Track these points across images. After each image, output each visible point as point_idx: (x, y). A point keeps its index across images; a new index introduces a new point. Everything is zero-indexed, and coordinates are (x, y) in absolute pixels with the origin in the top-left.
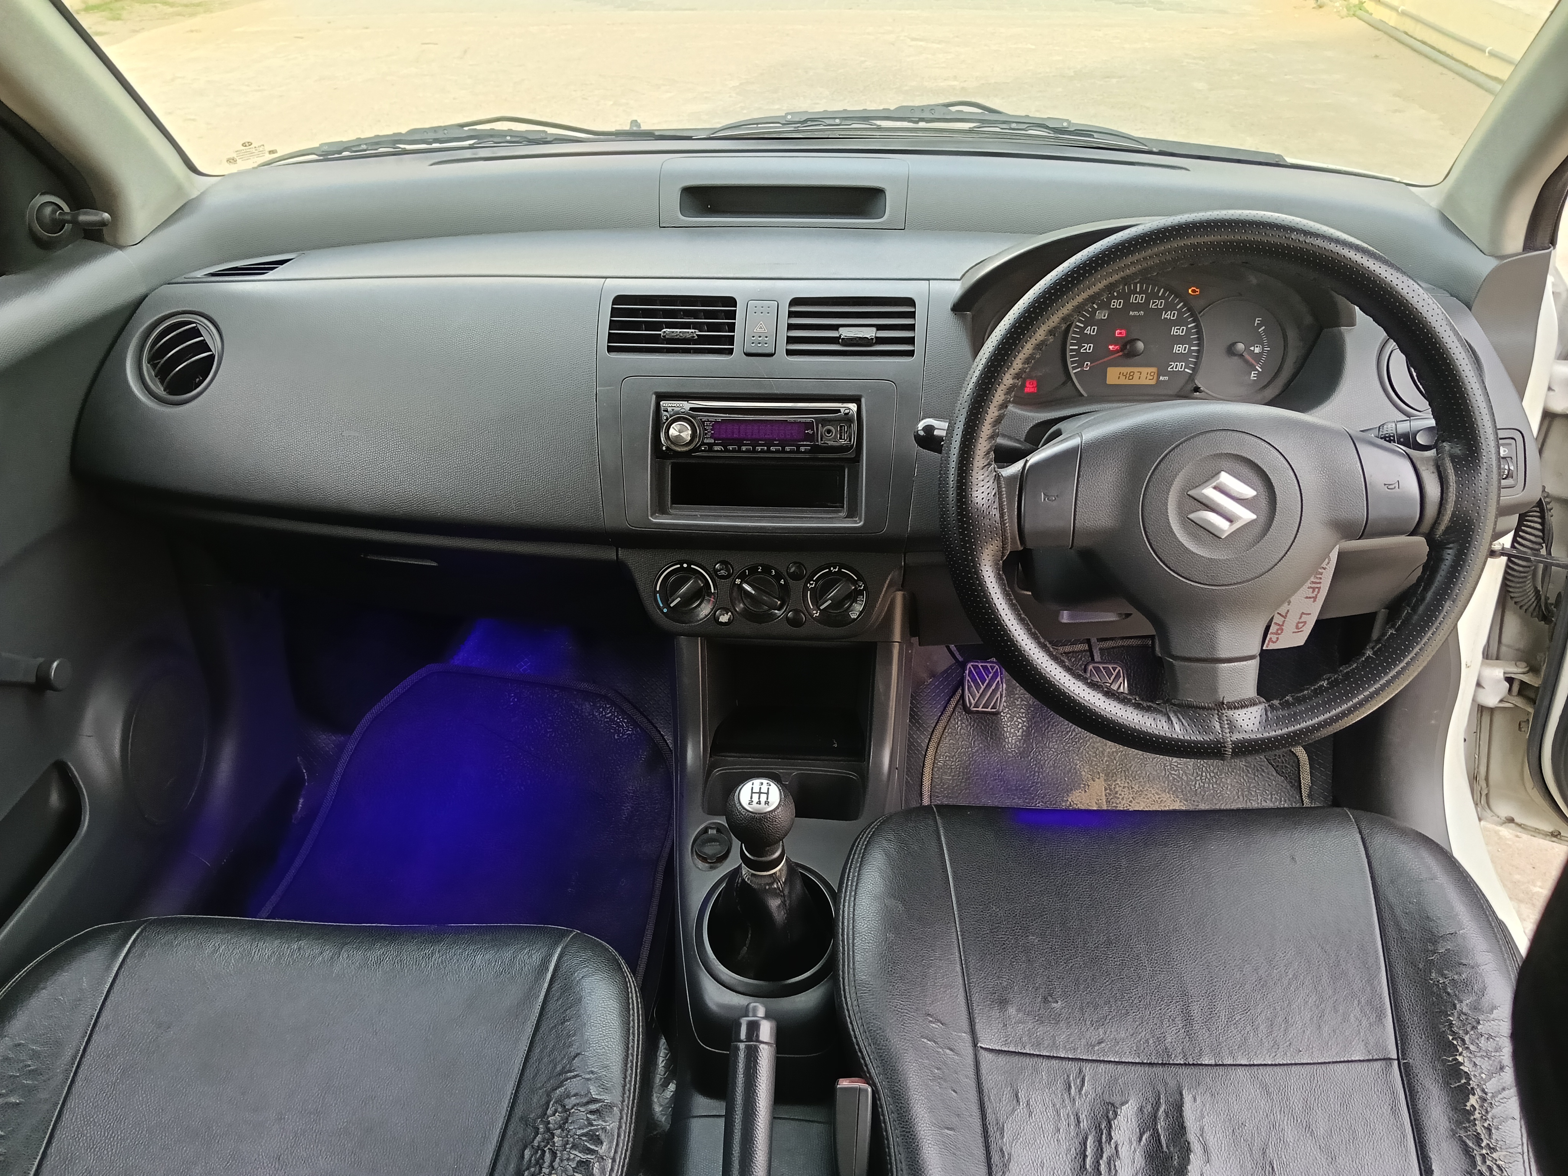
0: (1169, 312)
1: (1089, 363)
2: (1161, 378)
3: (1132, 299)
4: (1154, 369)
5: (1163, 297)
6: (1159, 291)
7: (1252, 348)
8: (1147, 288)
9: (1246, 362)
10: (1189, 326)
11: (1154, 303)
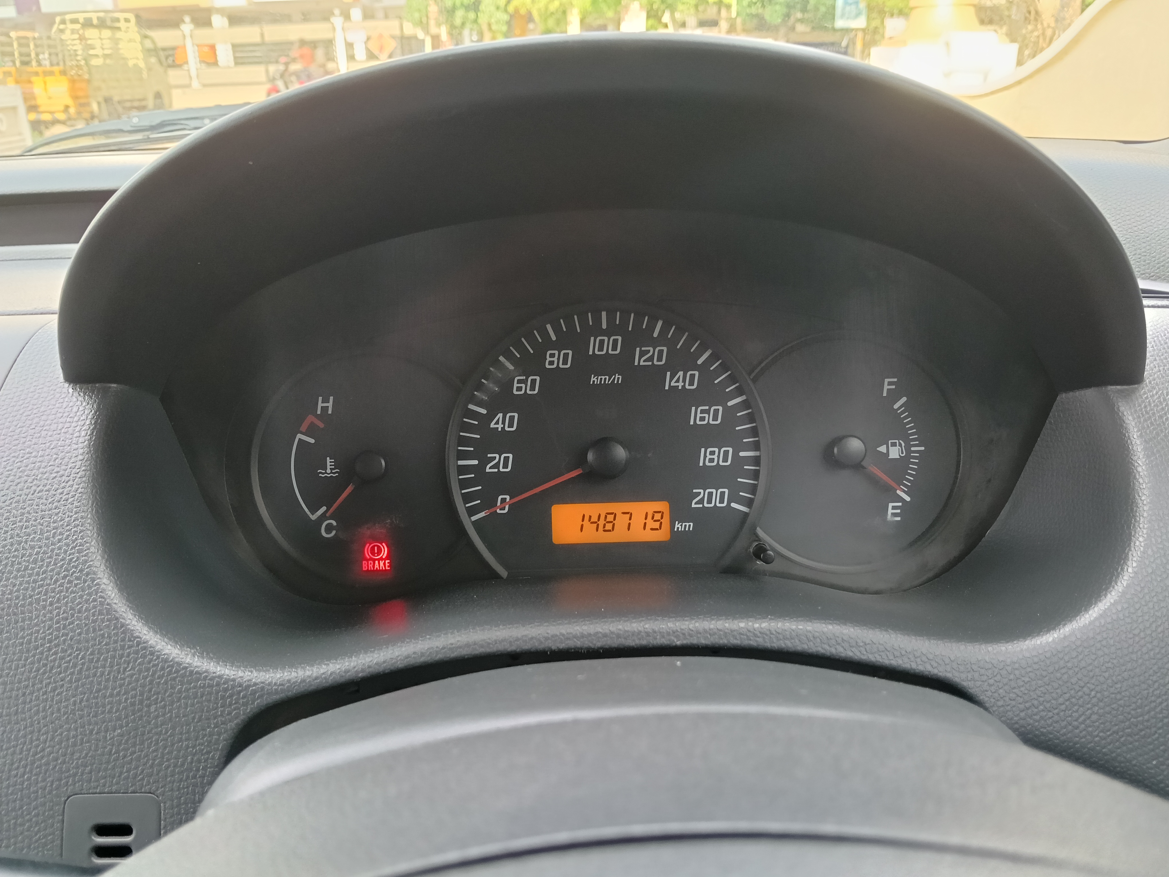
0: (681, 374)
1: (508, 497)
2: (677, 525)
3: (593, 348)
4: (663, 506)
5: (662, 339)
6: (651, 328)
7: (883, 449)
8: (625, 321)
9: (873, 481)
10: (730, 404)
11: (641, 355)
